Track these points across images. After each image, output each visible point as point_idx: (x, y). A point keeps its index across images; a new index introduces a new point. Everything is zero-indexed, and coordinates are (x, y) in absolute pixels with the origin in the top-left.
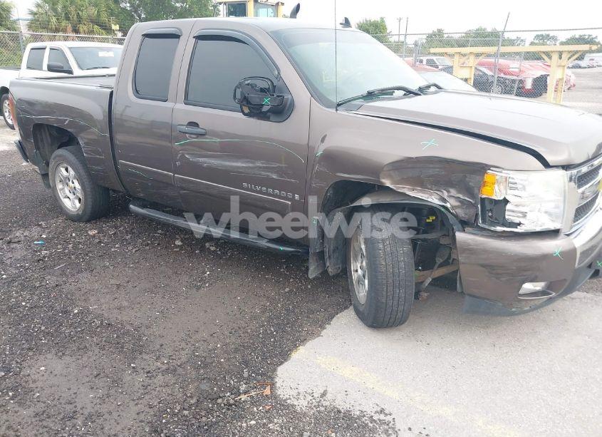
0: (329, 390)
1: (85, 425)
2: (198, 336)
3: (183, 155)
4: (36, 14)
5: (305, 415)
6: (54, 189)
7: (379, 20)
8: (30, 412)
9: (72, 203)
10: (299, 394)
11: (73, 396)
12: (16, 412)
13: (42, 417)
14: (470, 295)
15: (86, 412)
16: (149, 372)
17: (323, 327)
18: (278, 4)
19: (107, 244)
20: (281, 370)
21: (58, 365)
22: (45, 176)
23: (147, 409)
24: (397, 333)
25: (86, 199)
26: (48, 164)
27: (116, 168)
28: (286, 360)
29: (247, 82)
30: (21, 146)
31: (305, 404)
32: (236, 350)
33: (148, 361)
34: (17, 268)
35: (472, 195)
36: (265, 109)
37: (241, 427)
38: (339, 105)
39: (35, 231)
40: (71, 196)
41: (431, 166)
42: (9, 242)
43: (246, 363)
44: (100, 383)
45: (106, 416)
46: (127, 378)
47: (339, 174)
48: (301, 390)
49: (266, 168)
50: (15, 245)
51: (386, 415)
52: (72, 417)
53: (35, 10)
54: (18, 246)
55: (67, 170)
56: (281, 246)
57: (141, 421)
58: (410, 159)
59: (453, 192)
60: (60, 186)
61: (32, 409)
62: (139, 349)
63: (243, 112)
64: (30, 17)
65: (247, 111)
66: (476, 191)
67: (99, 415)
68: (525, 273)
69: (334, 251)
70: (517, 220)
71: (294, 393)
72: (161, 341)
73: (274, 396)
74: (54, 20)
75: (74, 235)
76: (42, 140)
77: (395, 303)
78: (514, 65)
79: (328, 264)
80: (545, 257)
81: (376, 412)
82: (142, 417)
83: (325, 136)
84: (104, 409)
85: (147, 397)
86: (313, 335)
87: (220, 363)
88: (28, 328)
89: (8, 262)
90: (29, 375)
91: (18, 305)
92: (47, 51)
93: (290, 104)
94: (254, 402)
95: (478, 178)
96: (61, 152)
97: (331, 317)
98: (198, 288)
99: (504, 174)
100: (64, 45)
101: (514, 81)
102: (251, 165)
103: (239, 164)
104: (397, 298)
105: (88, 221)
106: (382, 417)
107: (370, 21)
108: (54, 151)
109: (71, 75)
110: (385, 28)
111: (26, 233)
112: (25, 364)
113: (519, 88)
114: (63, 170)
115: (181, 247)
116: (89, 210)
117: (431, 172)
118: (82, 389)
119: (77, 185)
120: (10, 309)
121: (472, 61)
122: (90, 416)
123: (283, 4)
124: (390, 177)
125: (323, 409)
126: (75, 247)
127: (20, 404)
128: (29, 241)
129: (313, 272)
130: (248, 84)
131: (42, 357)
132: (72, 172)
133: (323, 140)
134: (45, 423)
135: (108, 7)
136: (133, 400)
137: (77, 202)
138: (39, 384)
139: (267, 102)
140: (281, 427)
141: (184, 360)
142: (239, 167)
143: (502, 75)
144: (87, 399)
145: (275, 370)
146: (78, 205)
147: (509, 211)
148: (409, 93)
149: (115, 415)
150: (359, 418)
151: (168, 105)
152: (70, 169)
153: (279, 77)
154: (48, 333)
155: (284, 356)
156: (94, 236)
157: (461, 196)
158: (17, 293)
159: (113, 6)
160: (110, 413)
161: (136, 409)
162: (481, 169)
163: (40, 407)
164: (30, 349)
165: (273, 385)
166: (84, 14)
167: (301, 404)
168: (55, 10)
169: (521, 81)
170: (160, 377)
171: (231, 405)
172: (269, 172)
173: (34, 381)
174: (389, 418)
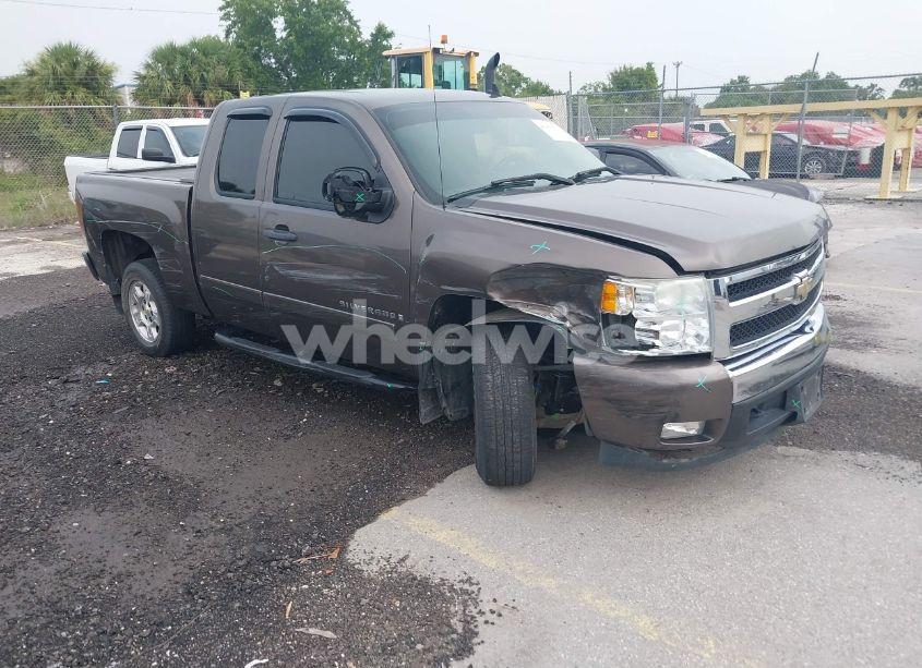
0: (412, 555)
1: (111, 584)
2: (271, 494)
3: (272, 267)
4: (145, 77)
5: (370, 580)
6: (127, 314)
7: (645, 67)
8: (52, 569)
9: (147, 332)
10: (372, 558)
11: (105, 554)
12: (35, 569)
13: (64, 575)
14: (606, 441)
15: (115, 572)
16: (199, 531)
17: (430, 485)
18: (469, 54)
19: (186, 384)
20: (360, 534)
21: (93, 521)
22: (117, 297)
23: (187, 570)
24: (524, 494)
25: (163, 327)
26: (120, 282)
27: (198, 285)
28: (369, 522)
29: (337, 174)
30: (89, 258)
31: (376, 568)
32: (312, 510)
33: (203, 519)
34: (68, 412)
35: (593, 311)
36: (358, 206)
37: (290, 591)
38: (451, 201)
39: (100, 368)
40: (148, 323)
41: (544, 275)
42: (65, 382)
43: (320, 524)
44: (138, 541)
45: (138, 576)
46: (172, 536)
47: (443, 287)
48: (377, 554)
49: (367, 281)
50: (72, 385)
51: (472, 584)
52: (99, 576)
53: (143, 72)
54: (75, 385)
55: (142, 289)
56: (390, 382)
57: (177, 583)
58: (518, 266)
59: (574, 308)
60: (134, 311)
61: (54, 566)
62: (193, 506)
63: (336, 210)
64: (137, 82)
65: (341, 209)
66: (596, 306)
67: (129, 575)
68: (661, 410)
69: (453, 388)
70: (650, 341)
71: (367, 558)
72: (225, 497)
73: (341, 559)
74: (169, 85)
75: (146, 373)
76: (114, 252)
77: (509, 450)
78: (839, 130)
79: (444, 404)
80: (685, 389)
81: (461, 581)
82: (178, 578)
83: (431, 237)
84: (137, 569)
85: (191, 557)
86: (415, 494)
87: (288, 523)
88: (67, 481)
89: (60, 405)
90: (58, 531)
91: (61, 455)
92: (144, 133)
93: (391, 200)
94: (315, 565)
95: (598, 289)
96: (135, 265)
97: (447, 474)
98: (288, 438)
99: (625, 282)
100: (165, 124)
101: (840, 153)
102: (347, 278)
103: (334, 277)
104: (510, 445)
105: (168, 356)
106: (466, 586)
107: (631, 68)
108: (127, 265)
109: (172, 165)
110: (653, 78)
111: (90, 371)
112: (56, 519)
113: (849, 164)
114: (138, 289)
115: (279, 389)
116: (168, 341)
117: (544, 282)
118: (117, 547)
119: (154, 308)
120: (50, 459)
121: (767, 126)
122: (119, 575)
123: (477, 54)
124: (498, 289)
125: (395, 575)
126: (145, 388)
127: (41, 561)
128: (91, 379)
129: (425, 414)
130: (338, 177)
131: (78, 513)
132: (148, 292)
133: (428, 241)
134: (65, 582)
135: (245, 66)
136: (173, 561)
137: (154, 330)
138: (68, 541)
139: (361, 199)
140: (338, 592)
141: (245, 518)
142: (335, 281)
143: (822, 145)
144: (119, 558)
145: (353, 532)
146: (155, 334)
147: (638, 330)
148: (557, 183)
149: (148, 575)
150: (437, 586)
151: (255, 203)
152: (145, 287)
153: (378, 167)
154: (89, 487)
155: (371, 517)
156: (171, 374)
157: (580, 312)
158: (63, 440)
159: (251, 63)
160: (142, 573)
161: (174, 570)
162: (597, 278)
163: (63, 565)
164: (64, 503)
165: (343, 550)
166: (210, 76)
167: (371, 570)
168: (170, 72)
169: (855, 154)
170: (211, 537)
171: (285, 568)
172: (369, 286)
173: (63, 538)
174: (475, 588)
